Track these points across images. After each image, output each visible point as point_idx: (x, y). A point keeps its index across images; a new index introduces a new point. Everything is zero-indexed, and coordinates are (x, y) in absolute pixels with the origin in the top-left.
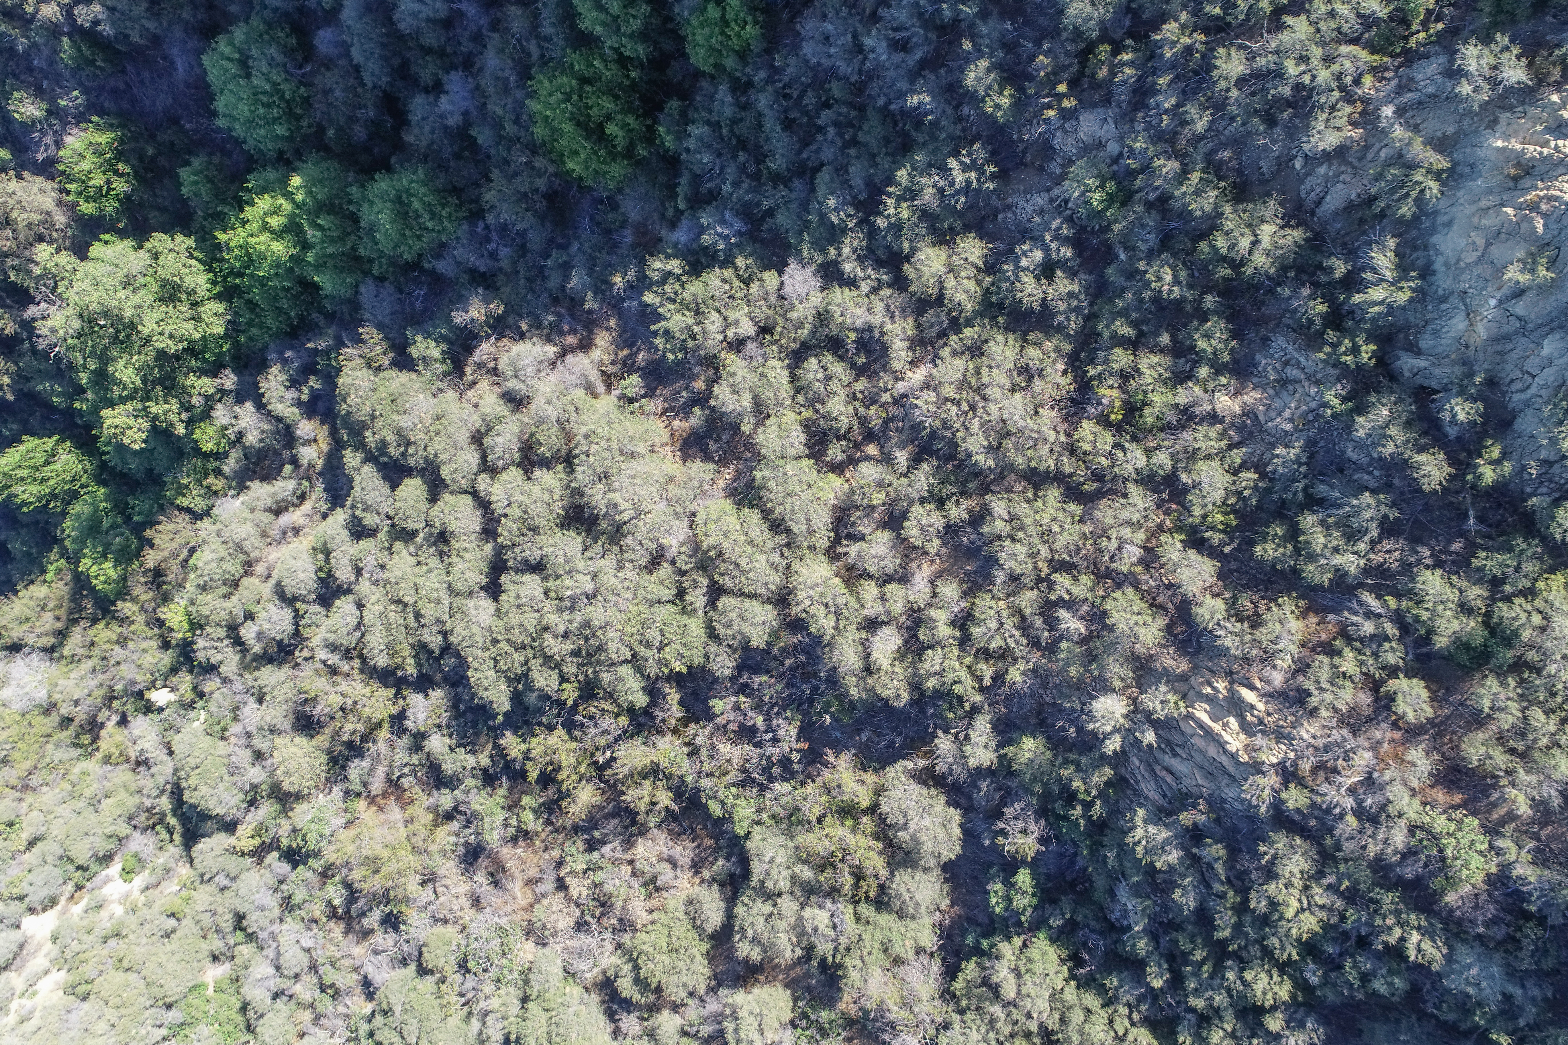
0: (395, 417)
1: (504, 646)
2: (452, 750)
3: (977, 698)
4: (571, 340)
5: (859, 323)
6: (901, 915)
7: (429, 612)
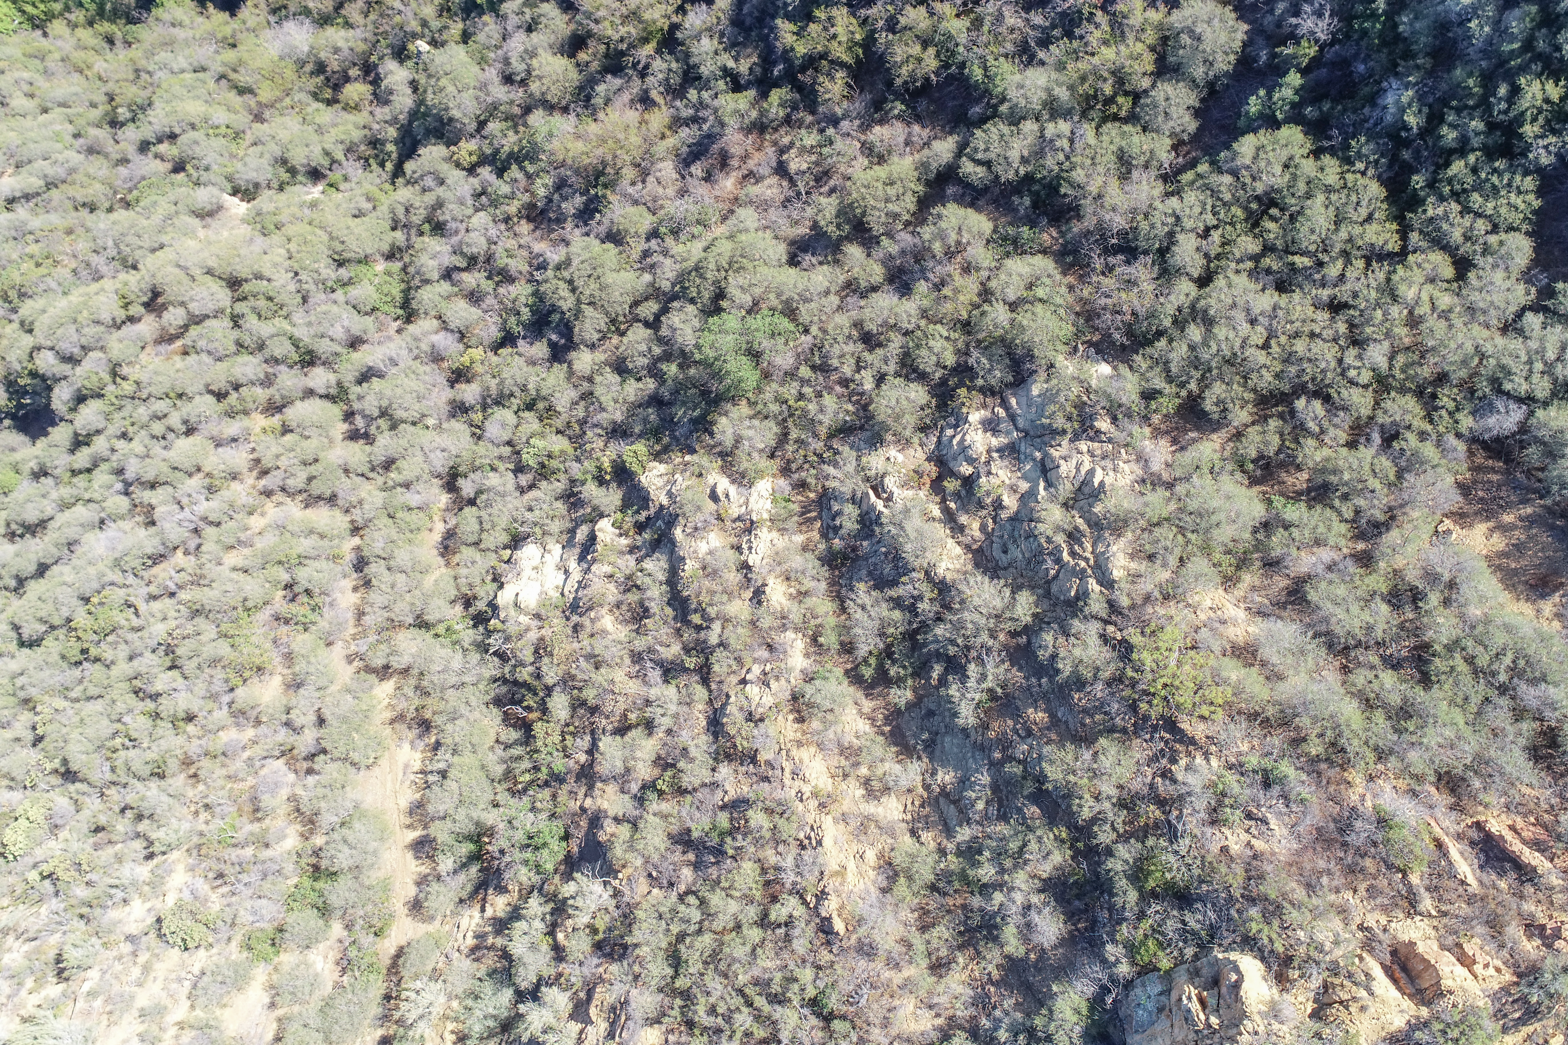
2: (716, 53)
6: (1145, 129)
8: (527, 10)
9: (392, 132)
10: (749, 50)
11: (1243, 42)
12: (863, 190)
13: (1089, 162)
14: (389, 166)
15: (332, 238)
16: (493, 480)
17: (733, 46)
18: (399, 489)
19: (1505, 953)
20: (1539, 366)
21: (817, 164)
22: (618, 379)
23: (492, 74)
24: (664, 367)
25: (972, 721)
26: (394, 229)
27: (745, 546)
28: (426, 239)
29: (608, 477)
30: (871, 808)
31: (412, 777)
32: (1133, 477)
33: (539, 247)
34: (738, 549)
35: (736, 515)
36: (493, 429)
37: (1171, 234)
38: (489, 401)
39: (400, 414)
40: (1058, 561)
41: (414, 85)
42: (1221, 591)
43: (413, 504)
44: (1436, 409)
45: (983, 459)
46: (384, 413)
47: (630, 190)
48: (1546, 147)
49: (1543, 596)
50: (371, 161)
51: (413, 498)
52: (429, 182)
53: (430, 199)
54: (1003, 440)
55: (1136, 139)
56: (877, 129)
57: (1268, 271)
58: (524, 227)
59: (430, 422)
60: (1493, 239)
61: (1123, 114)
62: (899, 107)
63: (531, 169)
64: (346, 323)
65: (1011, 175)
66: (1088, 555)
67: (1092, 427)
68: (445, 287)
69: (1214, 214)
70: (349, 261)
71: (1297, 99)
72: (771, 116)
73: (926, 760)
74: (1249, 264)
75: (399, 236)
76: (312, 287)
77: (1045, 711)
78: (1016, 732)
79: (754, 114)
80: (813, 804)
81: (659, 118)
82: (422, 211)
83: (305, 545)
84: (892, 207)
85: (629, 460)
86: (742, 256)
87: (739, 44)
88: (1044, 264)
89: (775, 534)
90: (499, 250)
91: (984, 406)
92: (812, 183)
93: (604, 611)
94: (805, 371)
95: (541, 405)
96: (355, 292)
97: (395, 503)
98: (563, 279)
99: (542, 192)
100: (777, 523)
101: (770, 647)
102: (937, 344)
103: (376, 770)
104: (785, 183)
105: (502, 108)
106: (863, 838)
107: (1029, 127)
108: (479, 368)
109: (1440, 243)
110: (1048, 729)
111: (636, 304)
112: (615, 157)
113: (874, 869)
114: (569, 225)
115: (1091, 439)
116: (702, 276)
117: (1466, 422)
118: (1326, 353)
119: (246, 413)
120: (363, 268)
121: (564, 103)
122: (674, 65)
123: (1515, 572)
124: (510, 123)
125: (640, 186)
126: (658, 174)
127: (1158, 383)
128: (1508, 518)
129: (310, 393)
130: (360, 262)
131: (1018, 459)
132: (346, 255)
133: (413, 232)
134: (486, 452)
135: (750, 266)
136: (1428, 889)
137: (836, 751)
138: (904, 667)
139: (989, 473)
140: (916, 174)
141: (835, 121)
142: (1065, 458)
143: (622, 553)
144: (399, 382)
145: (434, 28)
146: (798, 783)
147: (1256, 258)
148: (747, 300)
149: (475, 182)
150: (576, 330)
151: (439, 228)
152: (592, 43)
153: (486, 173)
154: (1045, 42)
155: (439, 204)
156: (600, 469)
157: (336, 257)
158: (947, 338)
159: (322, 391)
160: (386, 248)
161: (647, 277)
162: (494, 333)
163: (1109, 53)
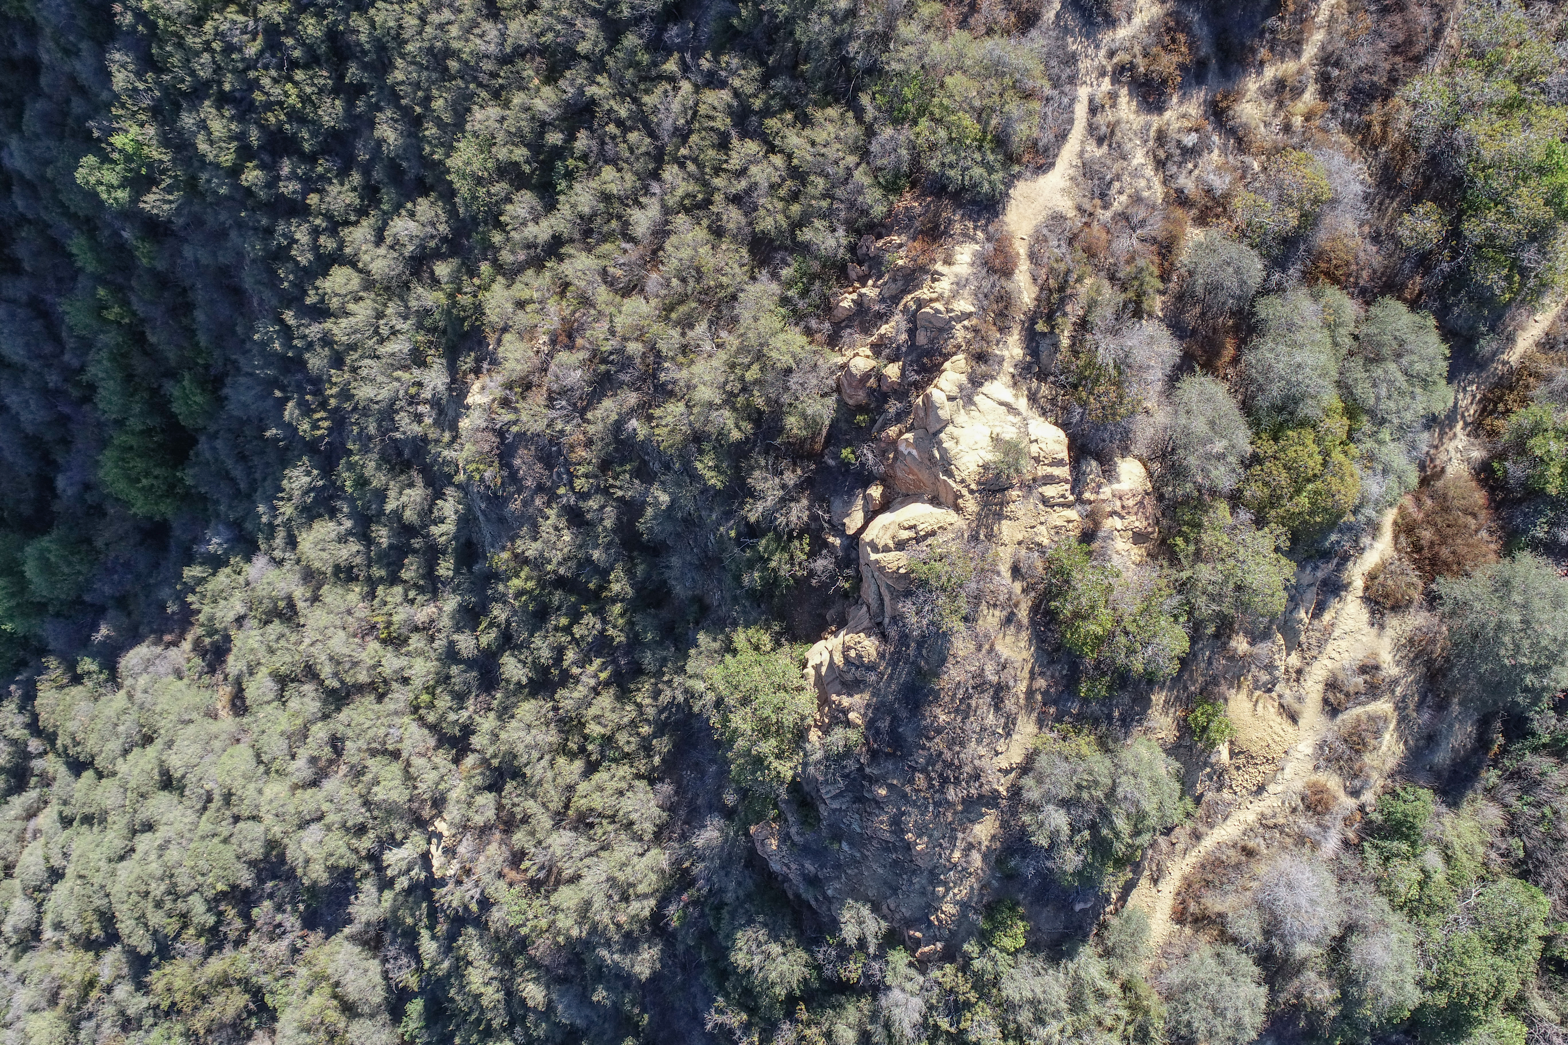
0: (69, 724)
1: (135, 897)
3: (366, 866)
4: (168, 638)
5: (282, 594)
7: (97, 880)
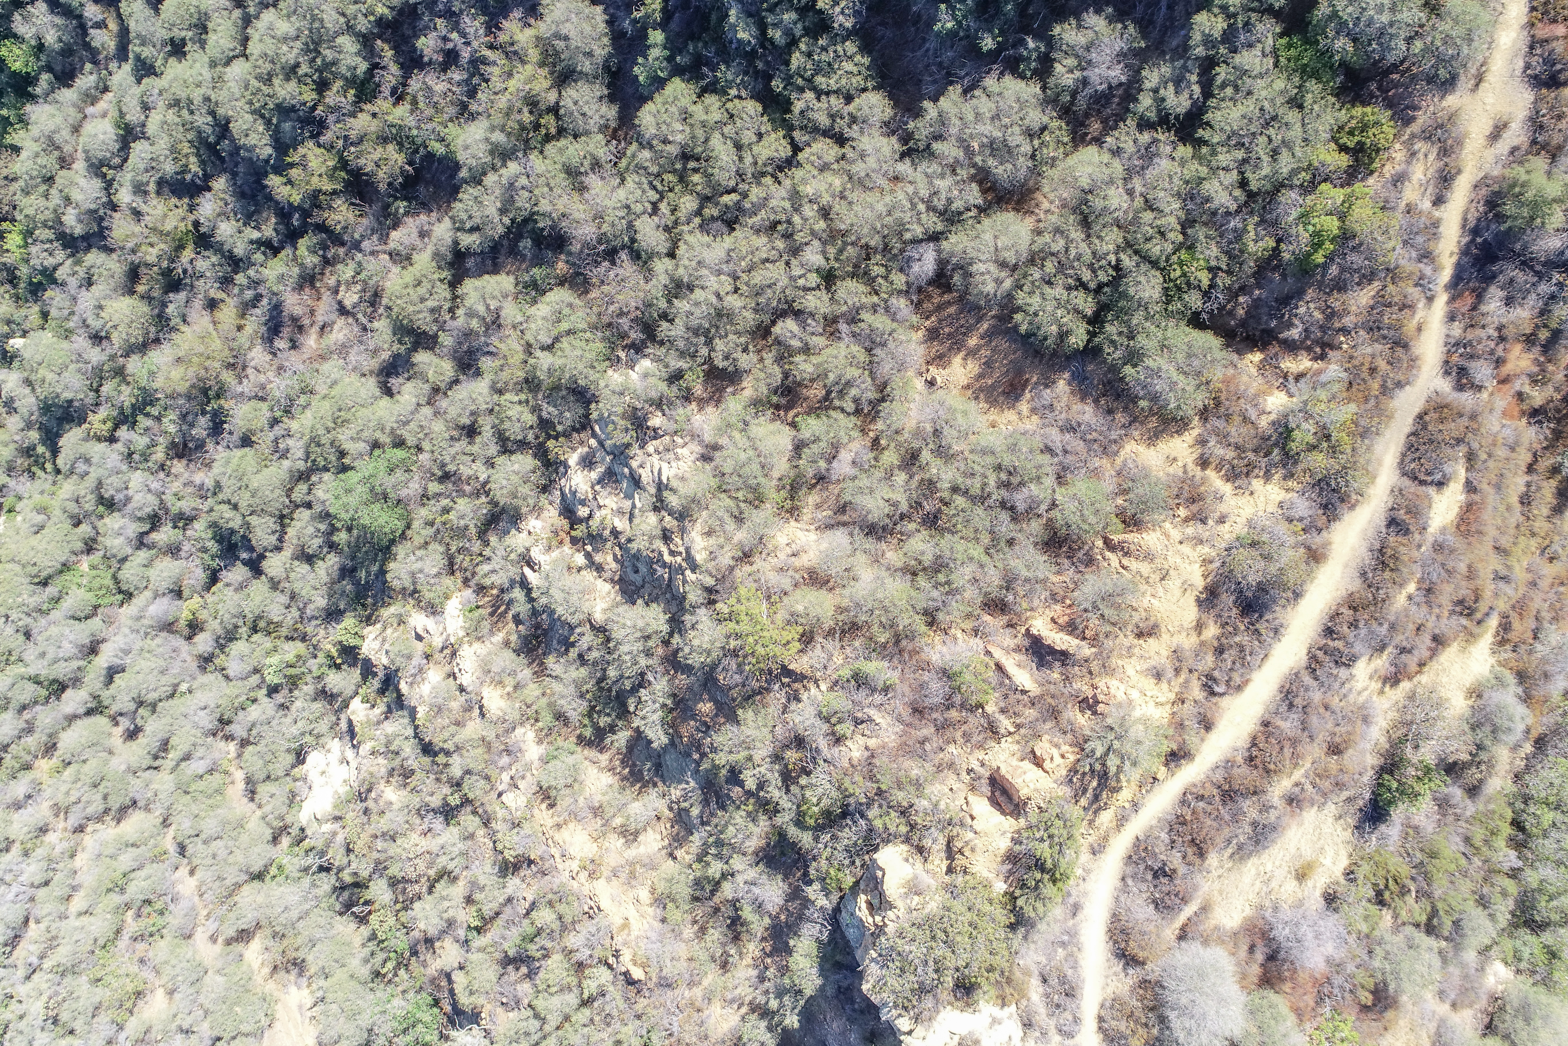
2: (239, 232)
8: (77, 268)
9: (34, 435)
10: (265, 215)
11: (607, 22)
12: (399, 302)
13: (546, 189)
14: (49, 466)
15: (24, 566)
16: (254, 713)
17: (249, 218)
18: (183, 764)
19: (1069, 736)
20: (922, 207)
21: (364, 290)
22: (307, 567)
23: (81, 342)
24: (335, 538)
25: (665, 740)
26: (77, 524)
27: (456, 670)
28: (107, 520)
29: (339, 661)
30: (633, 852)
31: (309, 1014)
32: (695, 456)
33: (199, 477)
34: (452, 675)
35: (440, 645)
36: (234, 668)
37: (630, 226)
38: (222, 641)
39: (152, 696)
40: (664, 565)
41: (28, 382)
42: (793, 523)
43: (201, 771)
44: (874, 280)
45: (591, 496)
46: (140, 703)
47: (239, 389)
48: (842, 13)
49: (1017, 398)
50: (34, 469)
51: (197, 766)
52: (81, 467)
53: (90, 482)
54: (600, 469)
55: (571, 150)
56: (394, 235)
57: (713, 219)
58: (178, 466)
59: (184, 687)
60: (851, 108)
61: (553, 131)
62: (401, 206)
63: (155, 411)
64: (72, 637)
65: (500, 230)
66: (681, 549)
67: (648, 428)
68: (143, 555)
69: (654, 188)
70: (50, 577)
71: (667, 53)
72: (310, 265)
73: (660, 784)
74: (697, 220)
75: (85, 529)
76: (29, 620)
77: (710, 700)
78: (698, 730)
79: (296, 270)
80: (583, 875)
81: (228, 313)
82: (89, 497)
83: (126, 860)
84: (430, 304)
85: (343, 638)
86: (340, 410)
87: (254, 212)
88: (559, 296)
89: (477, 646)
90: (168, 498)
91: (582, 443)
92: (369, 310)
93: (382, 785)
94: (434, 487)
95: (262, 624)
96: (68, 604)
97: (185, 779)
98: (223, 502)
99: (172, 429)
100: (474, 634)
101: (508, 752)
102: (514, 412)
103: (277, 1025)
104: (350, 320)
105: (106, 368)
106: (633, 883)
107: (490, 179)
108: (203, 615)
109: (816, 131)
110: (716, 715)
111: (289, 492)
112: (206, 369)
113: (651, 905)
114: (210, 446)
115: (655, 438)
116: (319, 445)
117: (899, 279)
118: (776, 273)
119: (27, 767)
120: (67, 576)
121: (152, 336)
122: (214, 259)
123: (993, 387)
124: (117, 380)
125: (245, 381)
126: (252, 364)
127: (677, 363)
128: (973, 342)
129: (72, 718)
130: (61, 572)
131: (617, 481)
132: (44, 574)
133: (93, 518)
134: (236, 690)
135: (349, 416)
136: (1003, 711)
137: (590, 816)
138: (608, 715)
139: (600, 507)
140: (434, 264)
141: (356, 246)
142: (641, 466)
143: (379, 723)
144: (137, 668)
145: (19, 320)
146: (569, 862)
147: (698, 213)
148: (362, 447)
149: (119, 446)
150: (254, 542)
151: (110, 505)
152: (143, 270)
153: (123, 433)
154: (472, 93)
155: (100, 484)
156: (330, 657)
157: (37, 580)
158: (520, 402)
159: (82, 711)
160: (79, 546)
161: (286, 463)
162: (200, 575)
163: (513, 84)
